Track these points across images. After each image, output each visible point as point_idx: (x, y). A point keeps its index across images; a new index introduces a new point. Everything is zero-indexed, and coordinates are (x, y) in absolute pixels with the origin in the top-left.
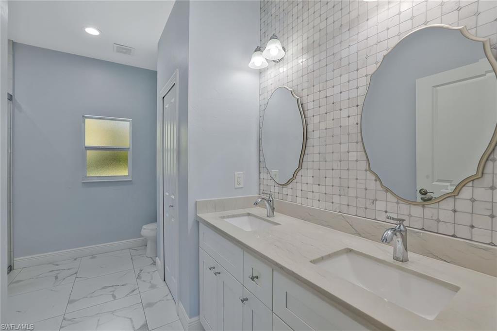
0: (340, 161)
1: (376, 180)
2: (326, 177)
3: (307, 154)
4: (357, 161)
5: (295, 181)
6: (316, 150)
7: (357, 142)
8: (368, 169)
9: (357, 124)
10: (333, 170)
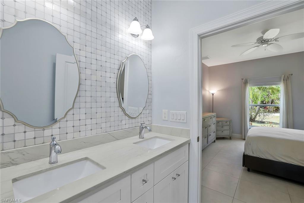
0: (106, 102)
1: (122, 111)
2: (97, 113)
3: (80, 97)
4: (114, 102)
5: (65, 119)
6: (88, 94)
7: (114, 92)
8: (119, 106)
9: (114, 83)
10: (101, 107)
